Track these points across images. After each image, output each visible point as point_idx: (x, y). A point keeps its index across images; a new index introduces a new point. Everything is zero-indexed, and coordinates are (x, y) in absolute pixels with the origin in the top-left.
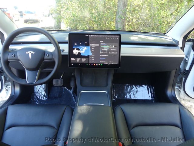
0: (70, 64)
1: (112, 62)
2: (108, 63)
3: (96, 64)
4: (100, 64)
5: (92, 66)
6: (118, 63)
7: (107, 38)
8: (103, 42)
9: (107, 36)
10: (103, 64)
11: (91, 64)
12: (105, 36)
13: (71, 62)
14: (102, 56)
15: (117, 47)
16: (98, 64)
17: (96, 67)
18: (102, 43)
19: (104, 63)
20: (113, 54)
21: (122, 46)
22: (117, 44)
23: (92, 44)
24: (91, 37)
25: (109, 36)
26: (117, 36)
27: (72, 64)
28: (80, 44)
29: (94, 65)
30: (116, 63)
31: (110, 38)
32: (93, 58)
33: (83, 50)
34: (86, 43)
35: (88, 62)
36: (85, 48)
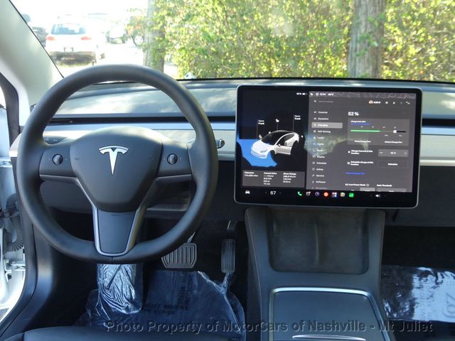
0: (241, 190)
1: (388, 187)
2: (373, 190)
3: (330, 192)
4: (347, 193)
5: (317, 199)
6: (411, 191)
7: (371, 102)
8: (357, 114)
9: (371, 94)
10: (357, 193)
11: (313, 192)
12: (365, 95)
13: (244, 184)
14: (355, 163)
15: (407, 134)
16: (339, 192)
17: (330, 201)
18: (354, 117)
19: (362, 190)
20: (393, 159)
21: (424, 130)
22: (408, 124)
23: (318, 121)
24: (315, 97)
25: (378, 95)
26: (406, 96)
27: (248, 192)
28: (277, 121)
29: (326, 194)
30: (404, 191)
31: (383, 101)
32: (320, 173)
33: (287, 142)
34: (297, 118)
35: (303, 186)
36: (293, 135)
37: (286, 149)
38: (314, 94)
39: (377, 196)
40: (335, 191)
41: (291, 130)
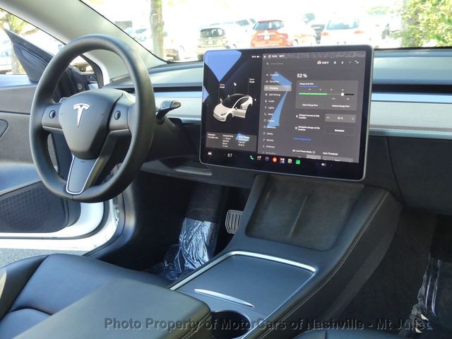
0: (205, 150)
1: (334, 156)
2: (319, 158)
3: (278, 158)
4: (294, 159)
5: (266, 164)
6: (358, 162)
7: (319, 63)
8: (305, 76)
9: (319, 55)
10: (304, 160)
11: (264, 156)
12: (314, 55)
13: (207, 145)
14: (302, 128)
15: (355, 98)
16: (287, 158)
17: (279, 167)
18: (303, 79)
19: (308, 157)
20: (339, 125)
21: (374, 96)
22: (356, 86)
23: (270, 84)
24: (267, 60)
25: (326, 55)
26: (355, 54)
27: (210, 154)
28: (235, 85)
29: (275, 160)
30: (350, 160)
31: (331, 61)
32: (270, 137)
33: (243, 105)
34: (252, 81)
35: (255, 150)
36: (248, 99)
37: (241, 113)
38: (267, 57)
39: (323, 164)
40: (283, 157)
41: (246, 94)
